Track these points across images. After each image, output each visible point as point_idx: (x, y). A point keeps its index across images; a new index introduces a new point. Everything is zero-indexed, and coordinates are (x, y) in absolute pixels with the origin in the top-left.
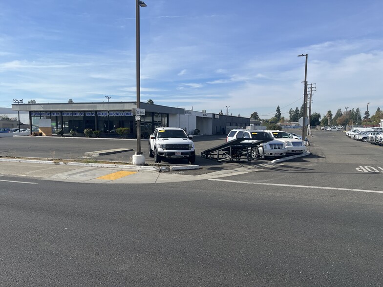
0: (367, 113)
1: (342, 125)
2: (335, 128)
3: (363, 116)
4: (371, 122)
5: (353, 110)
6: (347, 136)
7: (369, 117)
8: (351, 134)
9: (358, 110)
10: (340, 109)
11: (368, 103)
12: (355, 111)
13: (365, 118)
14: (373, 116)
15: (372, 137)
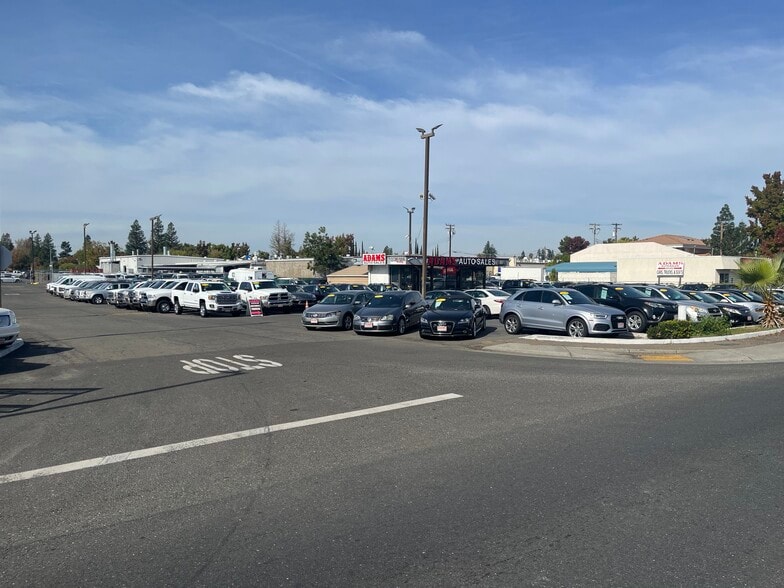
0: (65, 245)
1: (20, 268)
2: (10, 276)
3: (59, 250)
4: (77, 263)
5: (38, 237)
6: (51, 292)
7: (71, 254)
8: (61, 289)
9: (48, 238)
10: (8, 235)
11: (86, 225)
12: (43, 239)
13: (62, 255)
14: (79, 252)
15: (121, 295)
